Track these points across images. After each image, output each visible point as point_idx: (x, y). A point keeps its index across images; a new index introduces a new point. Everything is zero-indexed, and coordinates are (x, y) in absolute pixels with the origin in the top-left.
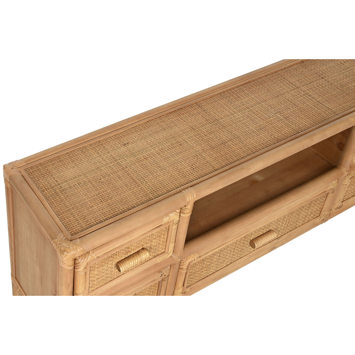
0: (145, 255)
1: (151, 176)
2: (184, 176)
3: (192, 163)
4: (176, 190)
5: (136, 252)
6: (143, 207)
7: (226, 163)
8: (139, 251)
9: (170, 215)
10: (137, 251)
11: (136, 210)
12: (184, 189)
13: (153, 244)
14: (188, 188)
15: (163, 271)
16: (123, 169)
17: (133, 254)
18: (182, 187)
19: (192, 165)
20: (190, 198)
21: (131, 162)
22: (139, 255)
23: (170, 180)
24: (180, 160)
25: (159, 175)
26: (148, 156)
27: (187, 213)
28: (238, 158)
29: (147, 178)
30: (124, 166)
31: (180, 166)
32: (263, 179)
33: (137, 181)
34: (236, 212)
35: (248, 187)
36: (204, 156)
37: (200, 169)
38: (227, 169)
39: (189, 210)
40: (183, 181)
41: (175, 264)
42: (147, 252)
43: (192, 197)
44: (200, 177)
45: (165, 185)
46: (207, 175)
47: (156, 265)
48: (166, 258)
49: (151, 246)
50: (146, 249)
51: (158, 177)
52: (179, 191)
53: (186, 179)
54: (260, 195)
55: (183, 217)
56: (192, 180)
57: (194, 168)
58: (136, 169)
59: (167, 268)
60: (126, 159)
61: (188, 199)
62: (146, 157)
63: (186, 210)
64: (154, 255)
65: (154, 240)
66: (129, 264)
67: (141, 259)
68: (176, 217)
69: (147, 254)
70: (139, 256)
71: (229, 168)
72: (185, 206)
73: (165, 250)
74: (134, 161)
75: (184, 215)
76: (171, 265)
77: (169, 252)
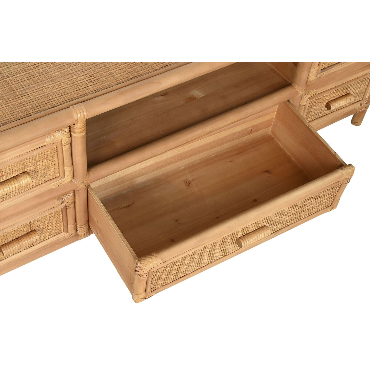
0: (25, 180)
1: (37, 88)
2: (78, 89)
3: (91, 74)
4: (63, 105)
5: (14, 176)
6: (15, 125)
7: (133, 76)
8: (19, 175)
9: (56, 135)
10: (16, 175)
11: (7, 127)
12: (72, 105)
13: (38, 167)
14: (78, 103)
15: (64, 198)
16: (3, 78)
17: (11, 178)
18: (72, 102)
19: (91, 77)
20: (79, 115)
21: (16, 70)
22: (16, 179)
23: (59, 93)
24: (77, 70)
25: (47, 87)
26: (39, 65)
27: (79, 132)
28: (150, 70)
29: (31, 90)
30: (5, 76)
31: (75, 77)
32: (203, 96)
33: (17, 93)
34: (162, 132)
35: (182, 104)
36: (109, 66)
37: (100, 81)
38: (133, 82)
39: (80, 129)
40: (75, 95)
41: (79, 190)
42: (28, 176)
43: (82, 115)
44: (97, 91)
45: (51, 99)
46: (106, 89)
47: (51, 191)
48: (63, 183)
49: (36, 169)
50: (28, 173)
51: (45, 90)
52: (66, 106)
53: (79, 93)
54: (196, 114)
55: (75, 137)
56: (85, 95)
57: (92, 80)
58: (19, 79)
59: (70, 195)
60: (9, 66)
61: (75, 117)
62: (36, 65)
63: (76, 129)
64: (43, 179)
65: (38, 163)
66: (3, 190)
67: (20, 184)
68: (63, 137)
69: (29, 179)
70: (17, 181)
71: (136, 81)
72: (74, 124)
73: (59, 174)
74: (19, 69)
75: (75, 135)
76: (74, 191)
77: (66, 177)
